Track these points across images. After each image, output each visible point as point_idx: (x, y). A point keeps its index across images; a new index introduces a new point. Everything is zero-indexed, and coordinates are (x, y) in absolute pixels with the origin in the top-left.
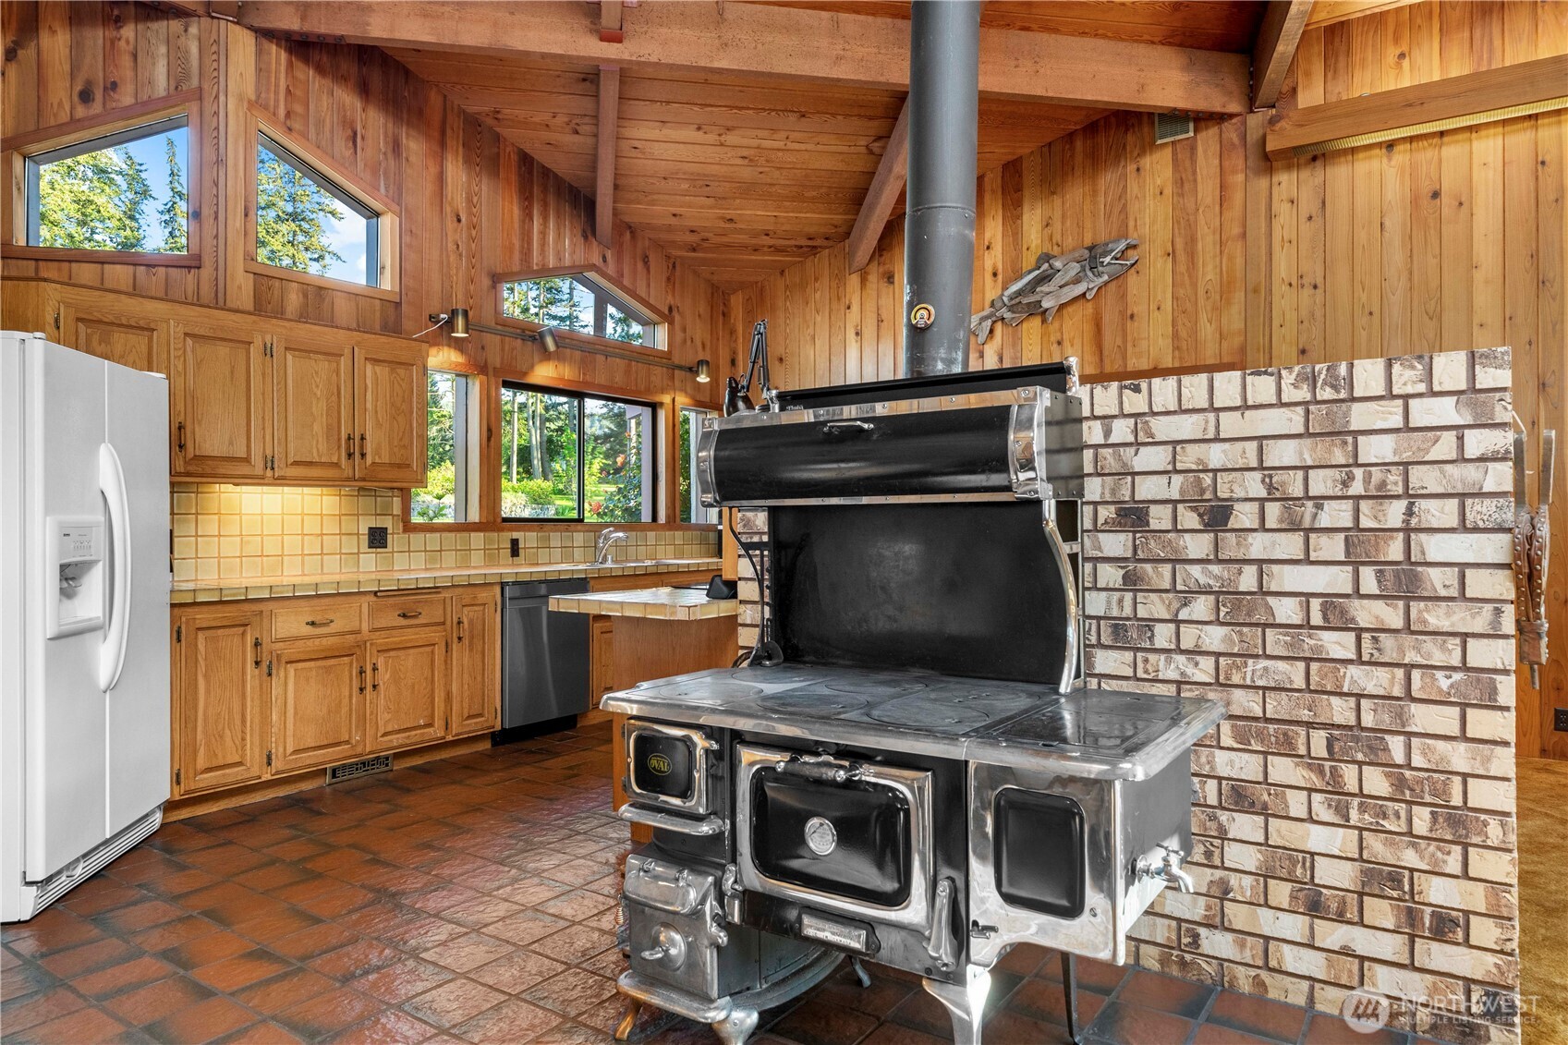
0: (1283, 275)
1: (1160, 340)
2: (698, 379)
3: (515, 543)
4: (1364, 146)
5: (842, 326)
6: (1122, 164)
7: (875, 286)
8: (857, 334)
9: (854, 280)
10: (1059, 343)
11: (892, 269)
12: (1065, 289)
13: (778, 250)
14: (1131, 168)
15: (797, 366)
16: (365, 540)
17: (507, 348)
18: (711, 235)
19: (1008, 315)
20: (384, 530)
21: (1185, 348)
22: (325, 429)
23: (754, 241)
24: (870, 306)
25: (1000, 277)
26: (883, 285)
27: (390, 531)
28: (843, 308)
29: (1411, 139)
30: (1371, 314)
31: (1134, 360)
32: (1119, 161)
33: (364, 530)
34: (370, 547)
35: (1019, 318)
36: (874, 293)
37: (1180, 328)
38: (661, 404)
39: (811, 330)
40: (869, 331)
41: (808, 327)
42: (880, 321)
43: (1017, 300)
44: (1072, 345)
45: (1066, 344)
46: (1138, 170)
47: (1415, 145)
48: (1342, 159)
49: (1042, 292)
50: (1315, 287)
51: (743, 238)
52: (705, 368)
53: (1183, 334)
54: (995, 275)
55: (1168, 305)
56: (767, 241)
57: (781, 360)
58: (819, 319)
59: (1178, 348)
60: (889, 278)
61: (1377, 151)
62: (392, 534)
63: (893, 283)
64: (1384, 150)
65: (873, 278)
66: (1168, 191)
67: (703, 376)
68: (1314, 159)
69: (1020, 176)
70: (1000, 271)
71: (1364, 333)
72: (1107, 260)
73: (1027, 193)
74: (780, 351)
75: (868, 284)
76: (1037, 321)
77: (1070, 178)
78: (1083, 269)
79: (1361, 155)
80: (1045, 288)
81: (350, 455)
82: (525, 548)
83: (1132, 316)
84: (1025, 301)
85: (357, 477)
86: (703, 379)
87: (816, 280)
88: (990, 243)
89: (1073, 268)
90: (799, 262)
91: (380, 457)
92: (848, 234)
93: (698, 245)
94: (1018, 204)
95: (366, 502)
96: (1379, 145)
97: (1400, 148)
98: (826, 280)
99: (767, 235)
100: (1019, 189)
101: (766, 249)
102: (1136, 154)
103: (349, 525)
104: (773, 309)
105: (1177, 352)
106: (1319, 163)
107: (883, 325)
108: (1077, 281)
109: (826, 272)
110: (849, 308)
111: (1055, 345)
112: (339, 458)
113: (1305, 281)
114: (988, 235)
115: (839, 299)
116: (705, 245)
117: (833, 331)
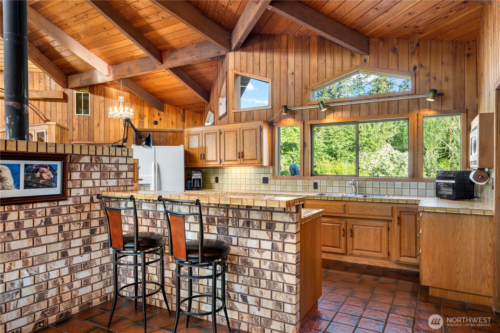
3: (315, 184)
16: (262, 181)
20: (268, 178)
22: (233, 151)
27: (269, 178)
33: (261, 178)
34: (263, 183)
62: (270, 179)
81: (239, 158)
82: (320, 186)
91: (247, 158)
103: (258, 176)
112: (236, 159)
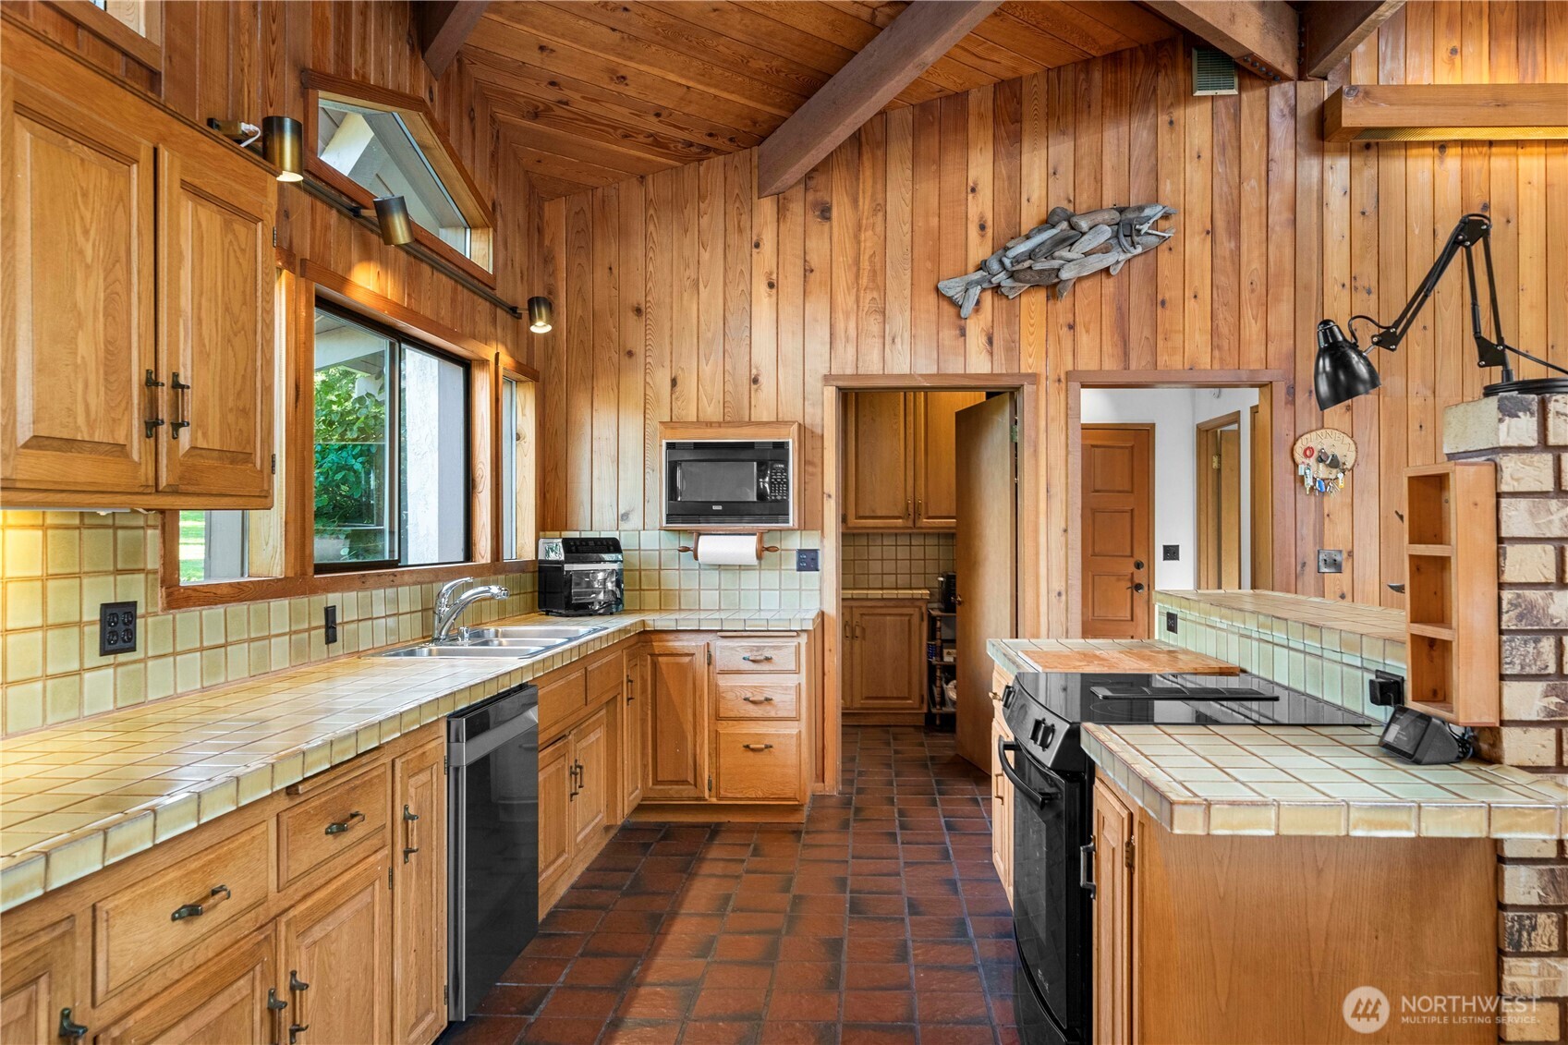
0: (1336, 275)
1: (1197, 336)
2: (533, 329)
3: (330, 613)
4: (1419, 142)
5: (746, 270)
6: (1152, 111)
7: (800, 220)
8: (771, 285)
9: (767, 207)
10: (1071, 327)
11: (829, 200)
12: (1092, 258)
13: (657, 142)
14: (1163, 119)
15: (667, 325)
16: (93, 637)
17: (318, 223)
18: (577, 96)
19: (1007, 283)
20: (129, 608)
21: (1226, 347)
22: (102, 354)
23: (635, 121)
24: (792, 248)
25: (989, 232)
26: (814, 221)
27: (140, 610)
28: (747, 246)
29: (1463, 143)
30: (1425, 328)
31: (1166, 357)
32: (1148, 108)
33: (92, 611)
34: (104, 652)
35: (1020, 288)
36: (800, 230)
37: (1221, 323)
38: (483, 363)
39: (691, 272)
40: (791, 282)
41: (688, 266)
42: (808, 271)
43: (1027, 264)
44: (1087, 331)
45: (1079, 328)
46: (1171, 123)
47: (1465, 150)
48: (1396, 152)
49: (1061, 258)
50: (1369, 292)
51: (621, 114)
52: (544, 311)
53: (1224, 330)
54: (982, 227)
55: (1206, 294)
56: (653, 125)
57: (638, 311)
58: (705, 256)
59: (1219, 348)
60: (823, 211)
61: (1429, 150)
62: (145, 616)
63: (829, 219)
64: (1436, 151)
65: (797, 208)
66: (1206, 155)
67: (539, 323)
68: (1368, 146)
69: (1020, 103)
70: (990, 223)
71: (1418, 349)
72: (1145, 228)
73: (1027, 126)
74: (637, 297)
75: (788, 214)
76: (1040, 296)
77: (1085, 117)
78: (1116, 236)
79: (1414, 152)
80: (1064, 253)
81: (152, 426)
82: (343, 623)
83: (1163, 303)
84: (1038, 266)
85: (163, 482)
86: (541, 327)
87: (701, 198)
88: (976, 184)
89: (1103, 232)
90: (672, 168)
91: (205, 435)
92: (761, 140)
93: (548, 109)
94: (1017, 138)
95: (97, 541)
96: (1433, 144)
97: (1453, 151)
98: (719, 203)
99: (658, 115)
100: (1017, 119)
101: (641, 138)
102: (1169, 102)
103: (61, 602)
104: (623, 233)
105: (1216, 353)
106: (1373, 152)
107: (812, 277)
108: (1105, 249)
109: (720, 190)
110: (757, 246)
111: (1065, 329)
112: (129, 435)
113: (1359, 283)
114: (972, 174)
115: (740, 231)
116: (558, 111)
117: (730, 276)
